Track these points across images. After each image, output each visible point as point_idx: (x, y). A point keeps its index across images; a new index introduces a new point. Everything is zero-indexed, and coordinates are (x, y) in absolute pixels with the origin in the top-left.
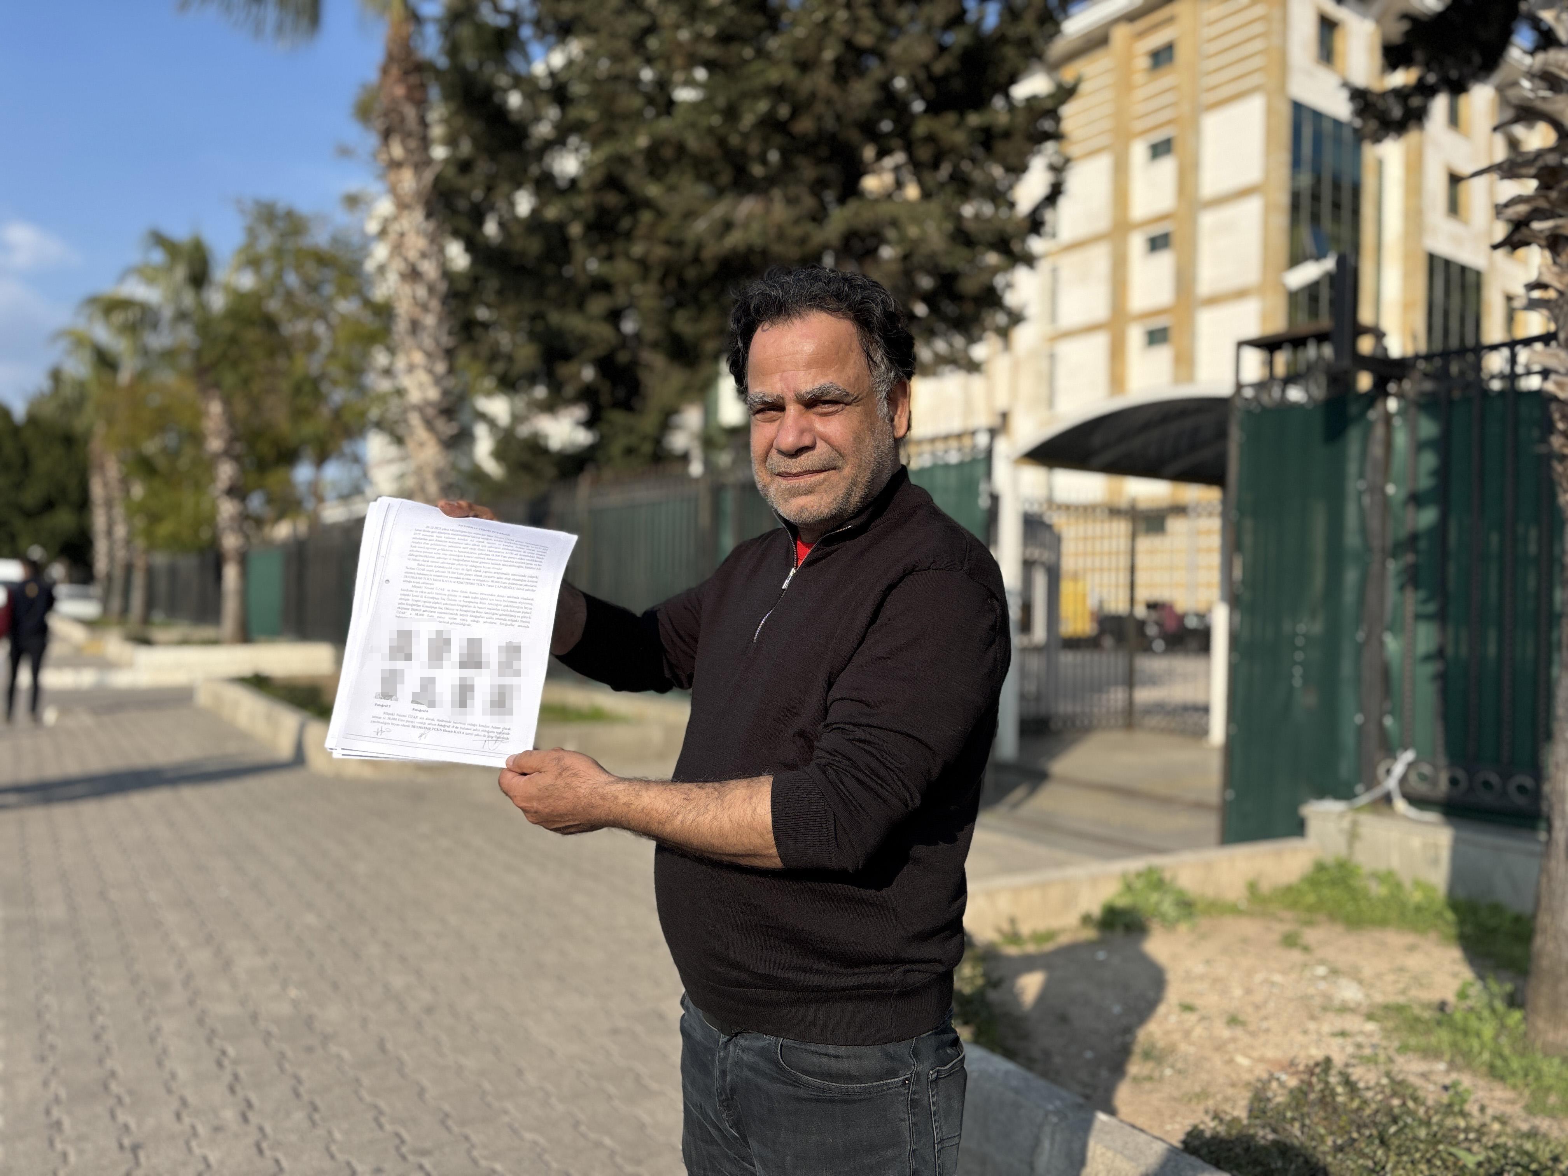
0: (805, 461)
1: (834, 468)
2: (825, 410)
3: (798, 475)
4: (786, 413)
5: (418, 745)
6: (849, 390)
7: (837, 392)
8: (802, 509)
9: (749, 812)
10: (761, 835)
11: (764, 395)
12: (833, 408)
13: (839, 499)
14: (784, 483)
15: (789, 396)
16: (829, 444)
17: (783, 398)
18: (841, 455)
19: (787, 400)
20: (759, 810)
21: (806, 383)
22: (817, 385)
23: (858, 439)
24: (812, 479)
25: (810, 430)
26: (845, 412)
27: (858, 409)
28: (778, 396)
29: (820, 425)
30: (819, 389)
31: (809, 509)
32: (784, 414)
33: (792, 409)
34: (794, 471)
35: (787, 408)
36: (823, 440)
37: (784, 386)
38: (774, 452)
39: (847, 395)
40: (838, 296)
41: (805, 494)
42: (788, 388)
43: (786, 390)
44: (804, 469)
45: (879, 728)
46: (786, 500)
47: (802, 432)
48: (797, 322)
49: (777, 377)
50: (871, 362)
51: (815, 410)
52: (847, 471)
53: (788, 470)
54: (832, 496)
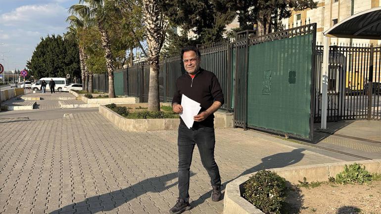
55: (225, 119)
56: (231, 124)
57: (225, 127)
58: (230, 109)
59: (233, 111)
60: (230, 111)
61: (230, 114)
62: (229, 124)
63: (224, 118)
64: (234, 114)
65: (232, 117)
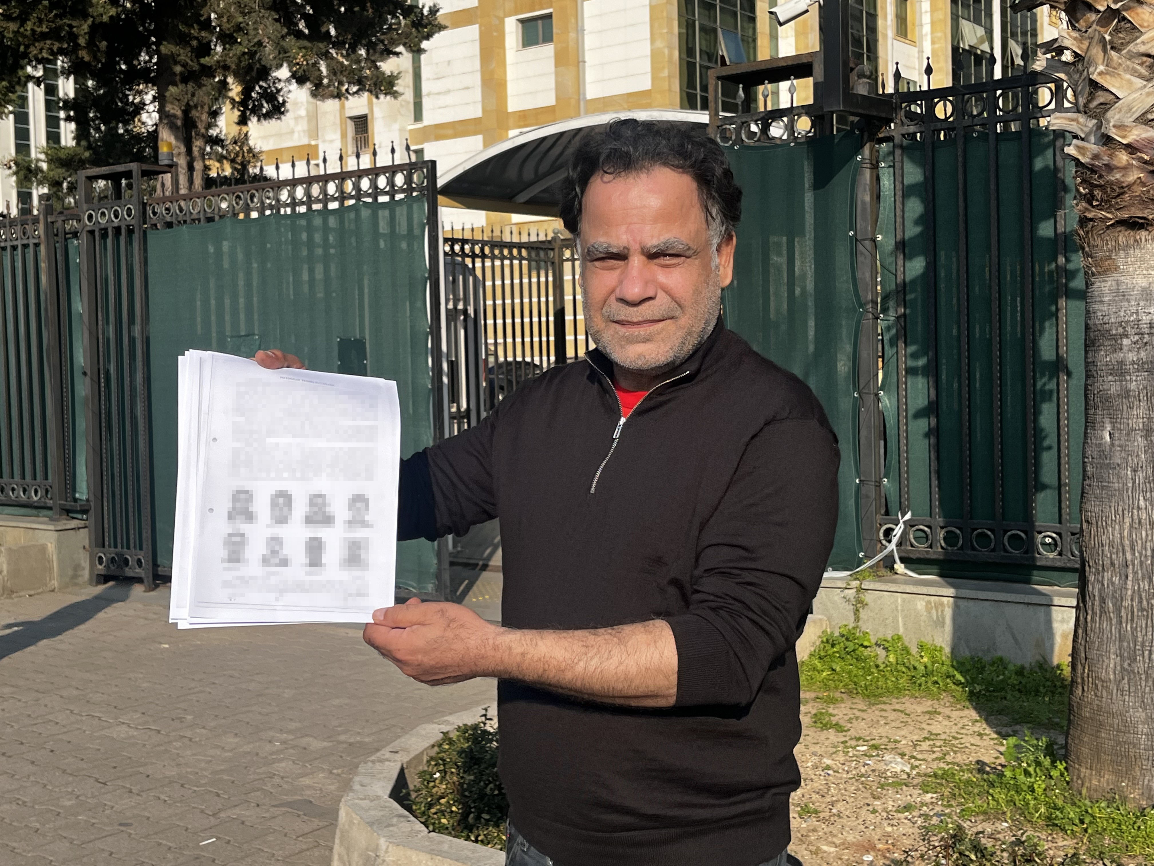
0: (646, 311)
1: (672, 318)
2: (667, 262)
3: (638, 323)
4: (630, 265)
5: (275, 607)
6: (691, 245)
7: (681, 247)
8: (640, 356)
9: (656, 656)
10: (667, 677)
11: (609, 246)
12: (675, 261)
13: (676, 349)
14: (622, 330)
15: (635, 247)
16: (670, 295)
17: (628, 250)
18: (679, 305)
19: (632, 250)
20: (666, 653)
21: (652, 237)
22: (663, 239)
23: (697, 292)
24: (652, 328)
25: (654, 281)
26: (686, 265)
27: (697, 262)
28: (625, 248)
29: (662, 277)
30: (665, 244)
31: (647, 357)
32: (627, 264)
33: (636, 261)
34: (635, 320)
35: (631, 258)
36: (664, 291)
37: (630, 239)
38: (613, 298)
39: (689, 249)
40: (683, 154)
41: (643, 342)
42: (634, 240)
43: (631, 242)
44: (645, 319)
45: (763, 571)
46: (622, 347)
47: (646, 283)
48: (643, 176)
49: (623, 228)
50: (709, 218)
51: (657, 261)
52: (684, 321)
53: (629, 319)
54: (669, 345)
55: (51, 547)
56: (77, 568)
57: (55, 583)
58: (70, 504)
59: (85, 512)
60: (68, 512)
61: (74, 524)
62: (70, 573)
63: (43, 549)
64: (91, 522)
65: (84, 537)
